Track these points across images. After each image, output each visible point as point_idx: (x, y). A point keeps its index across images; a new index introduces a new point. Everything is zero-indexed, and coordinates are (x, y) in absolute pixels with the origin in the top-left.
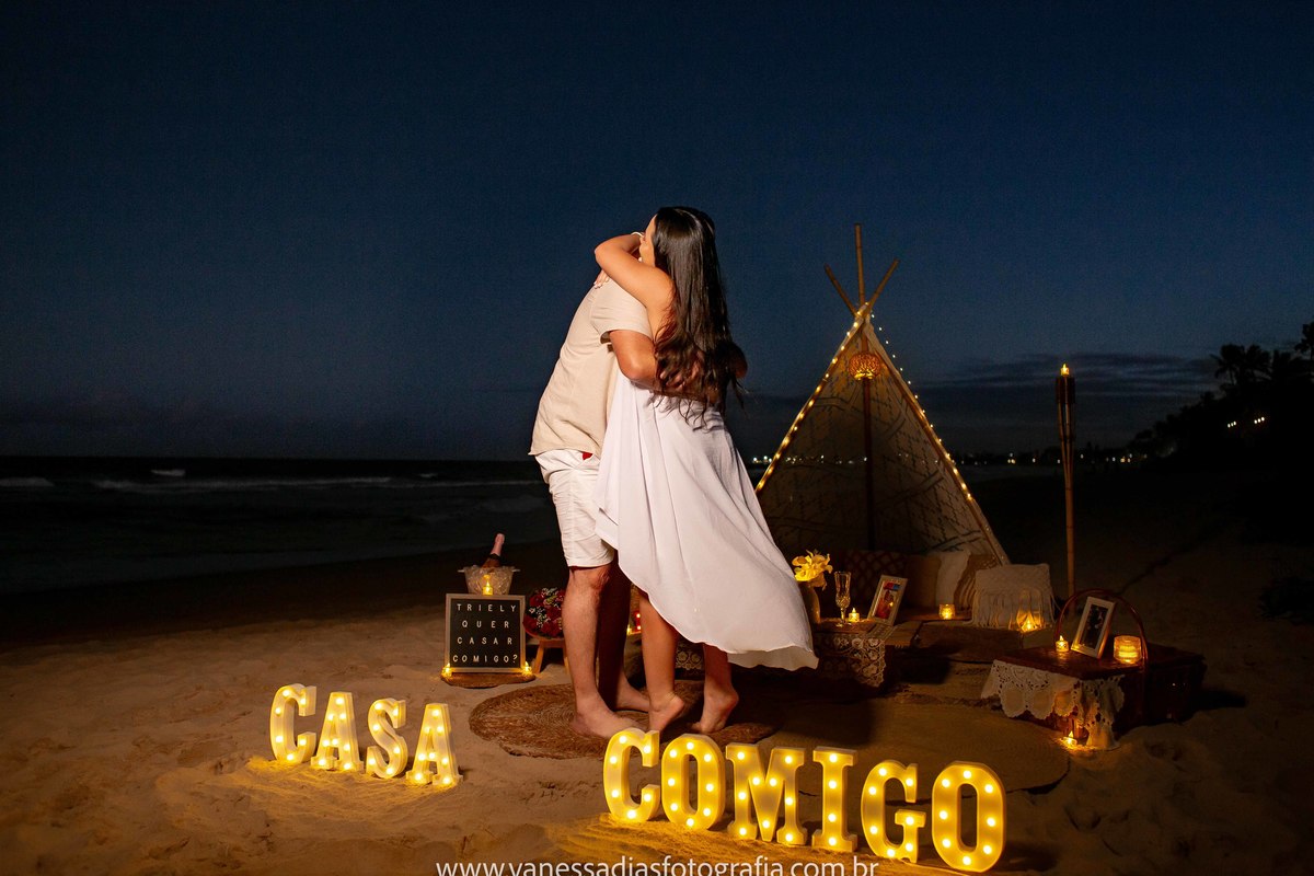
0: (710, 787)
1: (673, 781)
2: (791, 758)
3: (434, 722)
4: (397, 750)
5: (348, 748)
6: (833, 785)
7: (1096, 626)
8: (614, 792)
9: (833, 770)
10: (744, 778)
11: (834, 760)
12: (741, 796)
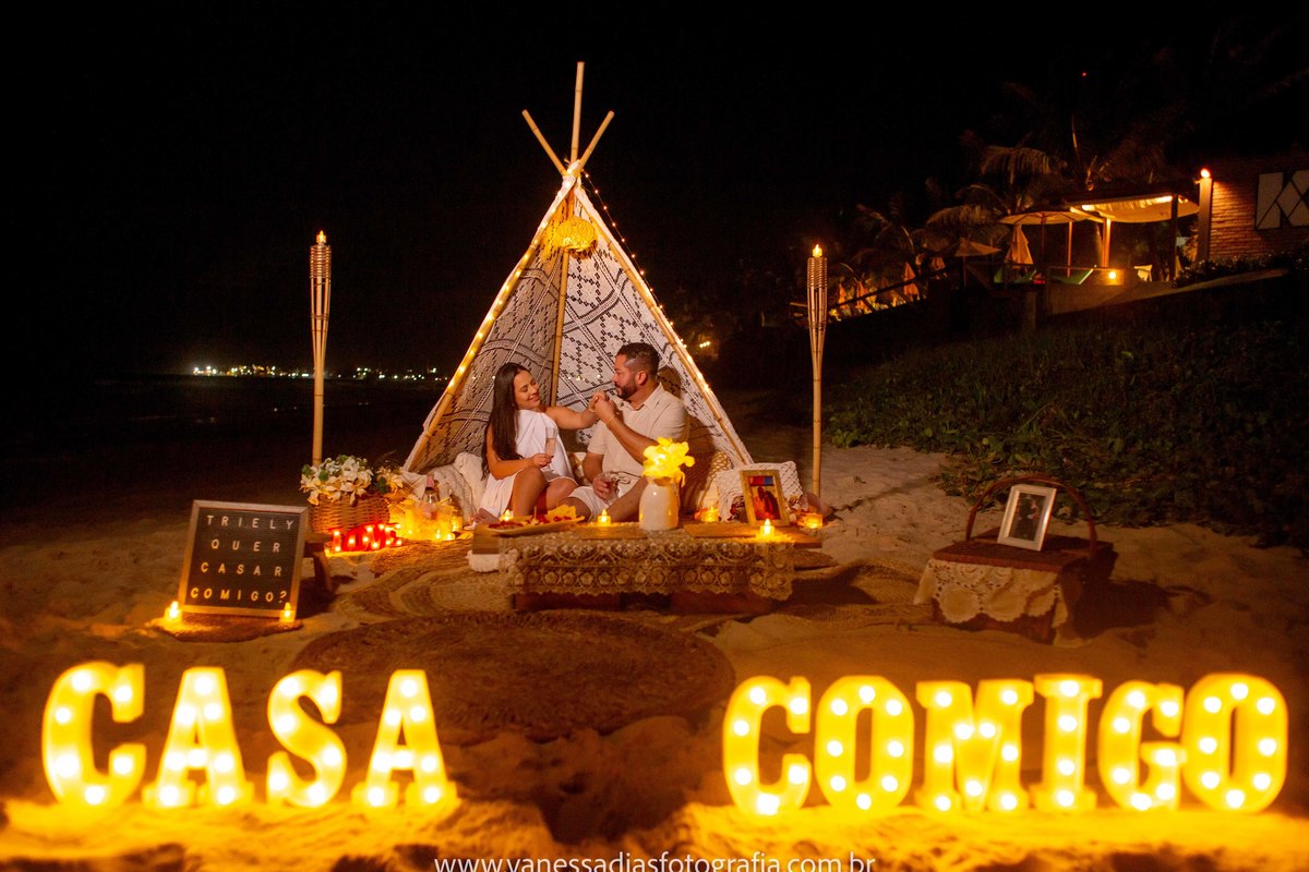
0: (894, 748)
1: (836, 747)
2: (1011, 695)
3: (405, 704)
4: (331, 756)
5: (225, 761)
6: (1067, 724)
7: (1030, 517)
8: (741, 773)
9: (1071, 705)
10: (946, 730)
11: (1069, 692)
12: (941, 755)
